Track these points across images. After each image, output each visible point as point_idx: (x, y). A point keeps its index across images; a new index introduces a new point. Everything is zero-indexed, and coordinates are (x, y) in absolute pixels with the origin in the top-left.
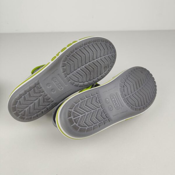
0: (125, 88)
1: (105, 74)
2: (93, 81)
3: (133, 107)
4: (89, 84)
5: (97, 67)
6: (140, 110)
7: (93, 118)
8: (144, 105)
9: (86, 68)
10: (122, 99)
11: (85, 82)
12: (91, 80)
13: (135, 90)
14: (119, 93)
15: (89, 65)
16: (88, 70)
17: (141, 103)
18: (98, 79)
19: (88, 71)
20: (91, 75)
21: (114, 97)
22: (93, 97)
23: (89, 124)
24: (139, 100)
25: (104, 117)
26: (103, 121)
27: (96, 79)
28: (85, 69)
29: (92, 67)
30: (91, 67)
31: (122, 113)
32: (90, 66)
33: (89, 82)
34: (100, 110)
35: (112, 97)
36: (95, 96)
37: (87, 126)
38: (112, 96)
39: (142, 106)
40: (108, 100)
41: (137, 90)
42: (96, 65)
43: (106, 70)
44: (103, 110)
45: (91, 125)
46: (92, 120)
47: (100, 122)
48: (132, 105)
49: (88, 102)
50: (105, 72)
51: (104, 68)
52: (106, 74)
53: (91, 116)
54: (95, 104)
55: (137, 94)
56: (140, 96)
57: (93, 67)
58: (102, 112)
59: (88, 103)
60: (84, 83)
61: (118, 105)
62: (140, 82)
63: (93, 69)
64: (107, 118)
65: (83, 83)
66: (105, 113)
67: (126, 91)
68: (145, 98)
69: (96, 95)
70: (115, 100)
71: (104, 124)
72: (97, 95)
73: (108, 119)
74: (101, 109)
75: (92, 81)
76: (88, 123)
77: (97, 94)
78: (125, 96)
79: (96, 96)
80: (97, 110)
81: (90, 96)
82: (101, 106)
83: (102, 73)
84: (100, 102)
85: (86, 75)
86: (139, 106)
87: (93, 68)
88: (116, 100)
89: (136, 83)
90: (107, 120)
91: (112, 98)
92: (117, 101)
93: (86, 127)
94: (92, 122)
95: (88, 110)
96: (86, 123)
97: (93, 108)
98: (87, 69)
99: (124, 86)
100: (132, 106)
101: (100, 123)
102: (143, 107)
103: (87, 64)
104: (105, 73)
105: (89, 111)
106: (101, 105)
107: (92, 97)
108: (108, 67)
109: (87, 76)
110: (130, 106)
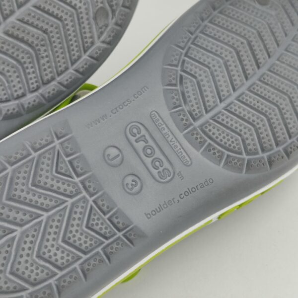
0: (189, 84)
1: (105, 45)
2: (60, 83)
3: (234, 158)
4: (44, 102)
5: (60, 19)
6: (271, 162)
7: (49, 244)
8: (289, 141)
9: (11, 36)
10: (180, 135)
11: (24, 95)
12: (49, 82)
13: (238, 82)
14: (165, 113)
15: (21, 21)
16: (22, 40)
17: (274, 135)
18: (77, 71)
19: (22, 45)
20: (42, 61)
21: (143, 132)
22: (40, 156)
23: (33, 276)
24: (263, 124)
25: (103, 232)
26: (103, 249)
27: (71, 71)
28: (11, 39)
29: (36, 27)
30: (32, 25)
31: (187, 193)
32: (27, 23)
33: (40, 91)
34: (81, 204)
35: (134, 135)
36: (54, 147)
37: (27, 286)
38: (135, 131)
39: (277, 145)
40: (113, 152)
41: (248, 84)
42: (52, 15)
43: (106, 26)
44: (94, 201)
45: (43, 276)
46: (46, 256)
47: (85, 257)
48: (228, 150)
49: (21, 181)
50: (102, 33)
51: (95, 18)
52: (109, 43)
53: (42, 240)
54: (54, 182)
55: (251, 98)
56: (265, 106)
57: (41, 24)
58: (92, 207)
59: (20, 187)
60: (23, 100)
61: (166, 165)
62: (258, 46)
63: (45, 32)
64: (119, 230)
65: (17, 102)
66: (105, 214)
67: (192, 98)
68: (290, 107)
69: (57, 142)
70: (151, 148)
71: (109, 259)
72: (61, 144)
73: (124, 235)
74: (84, 197)
75: (54, 83)
76: (27, 273)
77: (58, 138)
78: (194, 119)
79: (58, 147)
80: (65, 208)
81: (29, 155)
82: (85, 187)
83: (92, 43)
84: (79, 170)
85: (20, 67)
86: (263, 150)
87: (41, 29)
88: (155, 146)
89: (238, 53)
90: (119, 238)
91: (133, 139)
92: (157, 150)
93: (24, 289)
94: (47, 265)
95: (20, 216)
96: (20, 273)
97: (47, 202)
98: (17, 38)
99: (181, 76)
100: (228, 156)
101: (85, 261)
102: (285, 151)
103: (12, 19)
104: (103, 38)
105: (27, 217)
106: (83, 182)
107: (35, 155)
108: (113, 11)
109: (24, 71)
110: (221, 157)
